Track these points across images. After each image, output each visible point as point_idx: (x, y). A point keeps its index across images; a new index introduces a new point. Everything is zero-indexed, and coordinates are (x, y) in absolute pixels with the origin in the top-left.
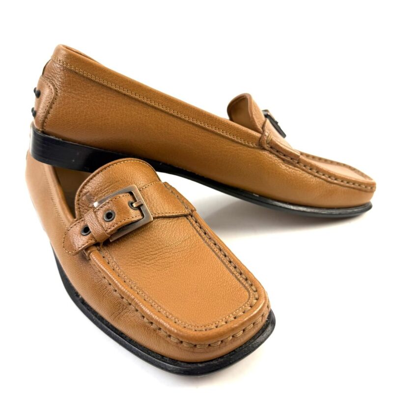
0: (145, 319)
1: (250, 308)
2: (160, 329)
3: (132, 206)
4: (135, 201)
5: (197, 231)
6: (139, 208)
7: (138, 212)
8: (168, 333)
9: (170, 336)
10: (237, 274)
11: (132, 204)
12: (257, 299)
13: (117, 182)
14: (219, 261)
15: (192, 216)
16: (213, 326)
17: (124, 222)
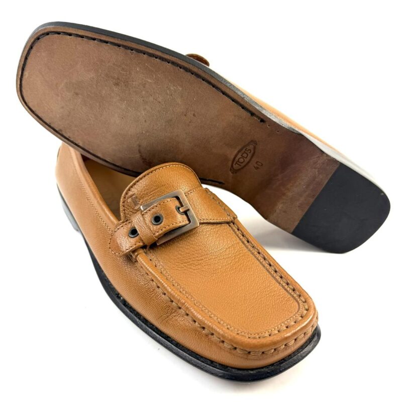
0: (197, 323)
1: (301, 318)
2: (213, 334)
3: (179, 210)
4: (182, 206)
5: (240, 239)
6: (186, 213)
7: (185, 216)
8: (222, 339)
9: (223, 342)
10: (284, 284)
11: (179, 208)
12: (307, 310)
13: (163, 186)
14: (265, 271)
15: (234, 224)
16: (267, 334)
17: (172, 226)
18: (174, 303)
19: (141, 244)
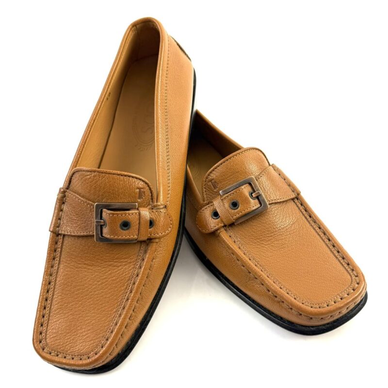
0: (270, 293)
1: (353, 291)
2: (283, 302)
3: (252, 196)
4: (254, 191)
5: (303, 214)
6: (257, 197)
7: (257, 201)
8: (290, 307)
9: (291, 309)
10: (340, 259)
11: (252, 193)
12: (358, 284)
13: (237, 172)
14: (324, 245)
15: (297, 199)
16: (325, 305)
17: (247, 211)
18: (251, 274)
19: (223, 225)
